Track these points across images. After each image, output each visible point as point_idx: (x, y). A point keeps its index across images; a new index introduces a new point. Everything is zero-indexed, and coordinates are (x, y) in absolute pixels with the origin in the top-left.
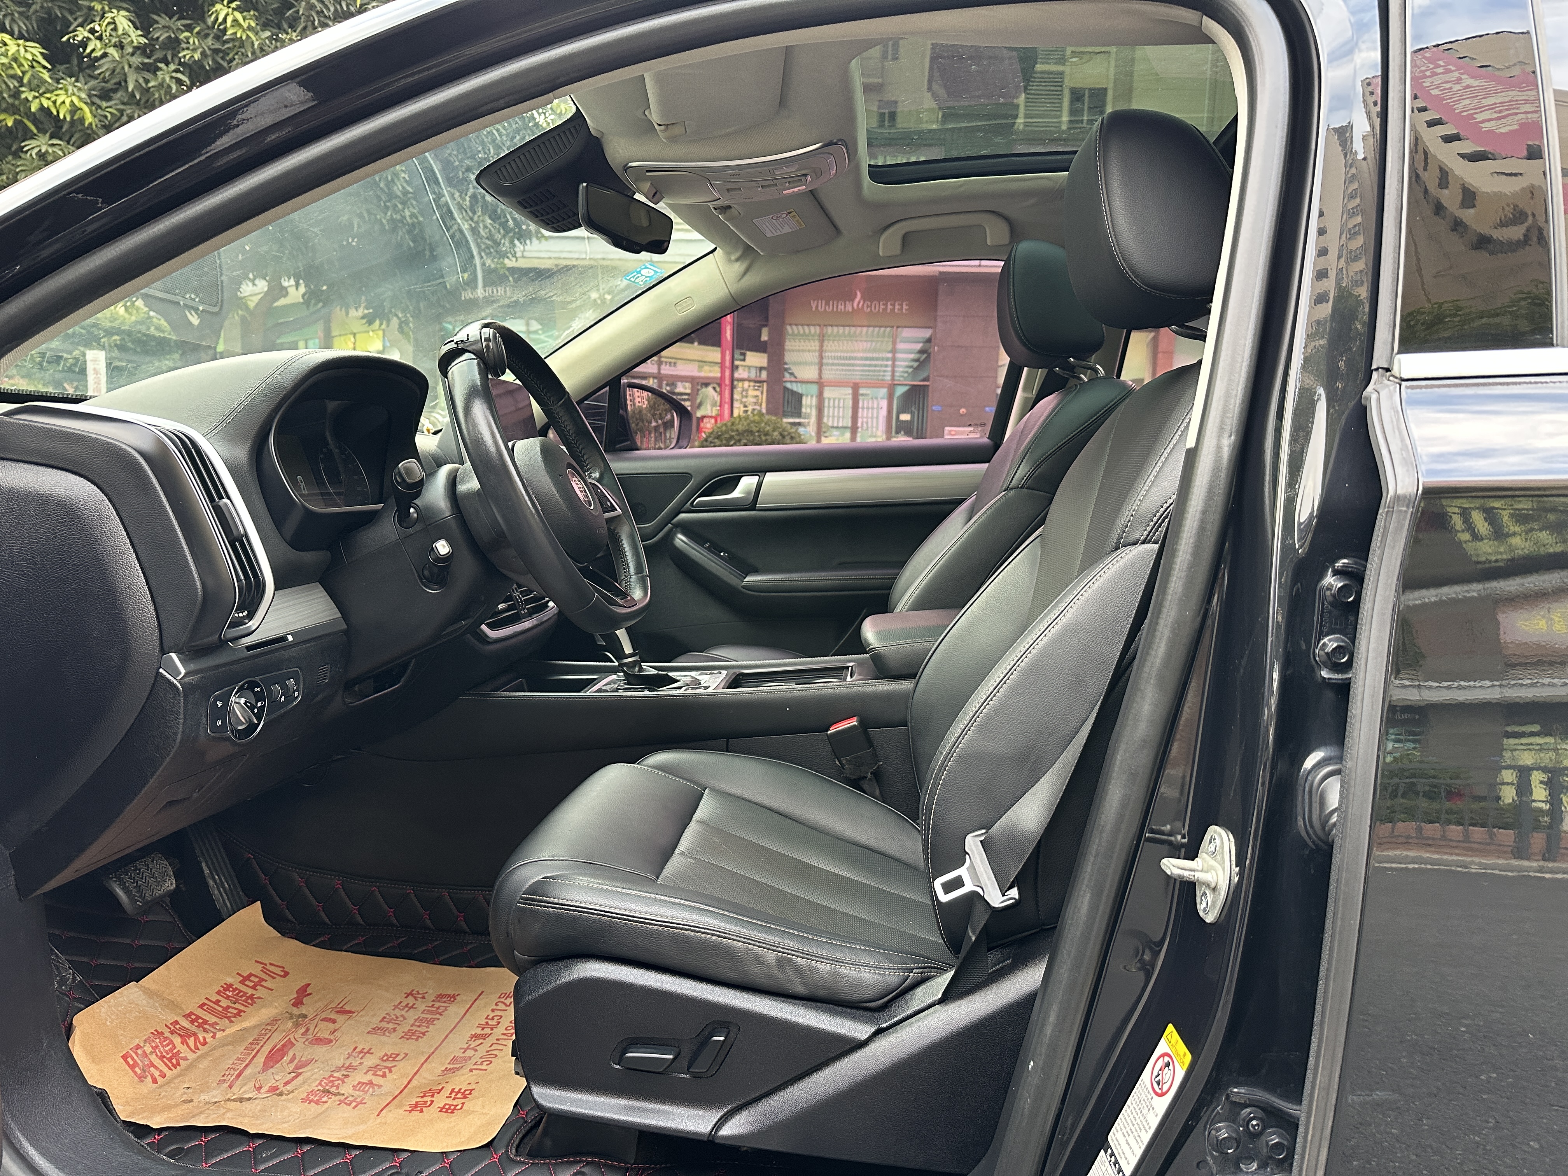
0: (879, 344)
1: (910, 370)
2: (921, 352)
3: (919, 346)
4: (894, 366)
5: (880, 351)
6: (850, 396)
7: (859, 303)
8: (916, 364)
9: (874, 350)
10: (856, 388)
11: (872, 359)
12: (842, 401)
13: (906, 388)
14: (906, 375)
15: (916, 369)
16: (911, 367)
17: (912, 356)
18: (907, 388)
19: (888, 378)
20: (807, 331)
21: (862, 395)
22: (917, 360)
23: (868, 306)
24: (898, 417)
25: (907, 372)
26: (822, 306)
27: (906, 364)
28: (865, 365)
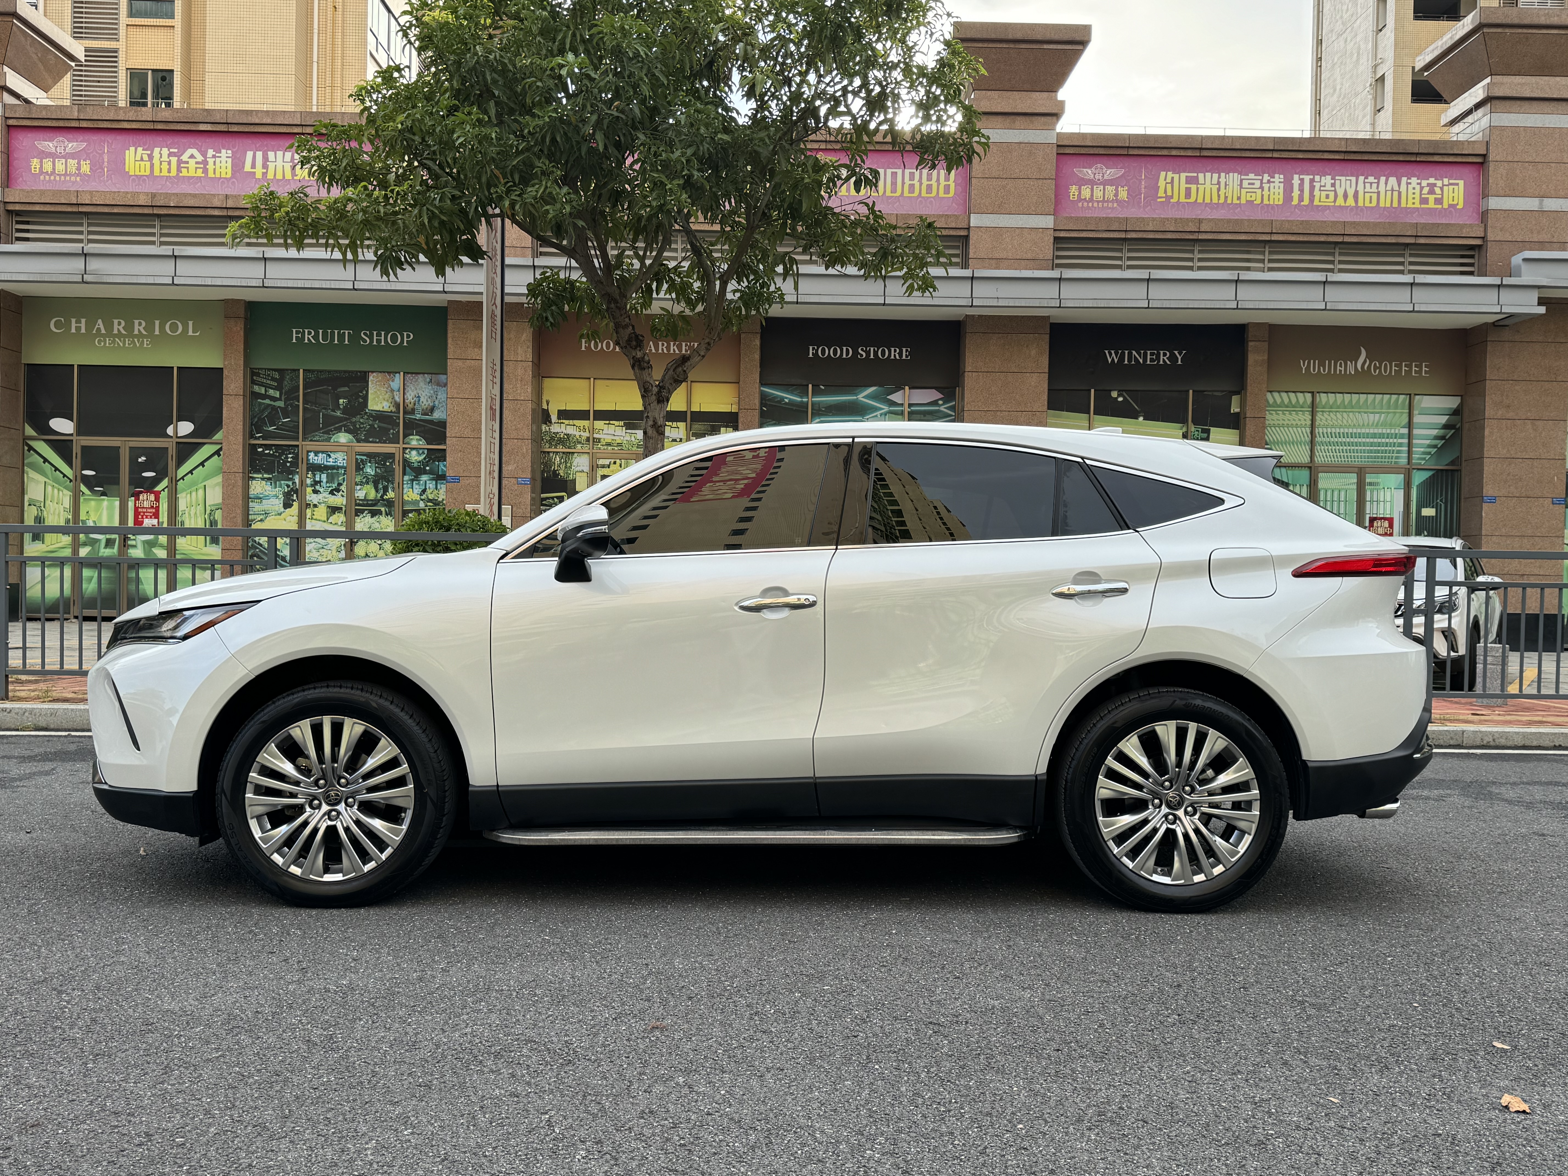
0: (1390, 416)
1: (1434, 450)
2: (1446, 427)
3: (1444, 419)
4: (1410, 445)
5: (1391, 426)
6: (1355, 487)
7: (1365, 362)
8: (1440, 443)
9: (1384, 425)
10: (1361, 473)
11: (1382, 436)
12: (1343, 494)
13: (1426, 475)
14: (1428, 457)
15: (1440, 449)
16: (1435, 446)
17: (1435, 432)
18: (1430, 473)
19: (1403, 461)
20: (1294, 401)
21: (1370, 484)
22: (1442, 438)
23: (1375, 368)
24: (1419, 512)
25: (1429, 453)
26: (1314, 367)
27: (1428, 442)
28: (1372, 444)
